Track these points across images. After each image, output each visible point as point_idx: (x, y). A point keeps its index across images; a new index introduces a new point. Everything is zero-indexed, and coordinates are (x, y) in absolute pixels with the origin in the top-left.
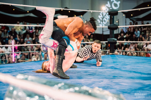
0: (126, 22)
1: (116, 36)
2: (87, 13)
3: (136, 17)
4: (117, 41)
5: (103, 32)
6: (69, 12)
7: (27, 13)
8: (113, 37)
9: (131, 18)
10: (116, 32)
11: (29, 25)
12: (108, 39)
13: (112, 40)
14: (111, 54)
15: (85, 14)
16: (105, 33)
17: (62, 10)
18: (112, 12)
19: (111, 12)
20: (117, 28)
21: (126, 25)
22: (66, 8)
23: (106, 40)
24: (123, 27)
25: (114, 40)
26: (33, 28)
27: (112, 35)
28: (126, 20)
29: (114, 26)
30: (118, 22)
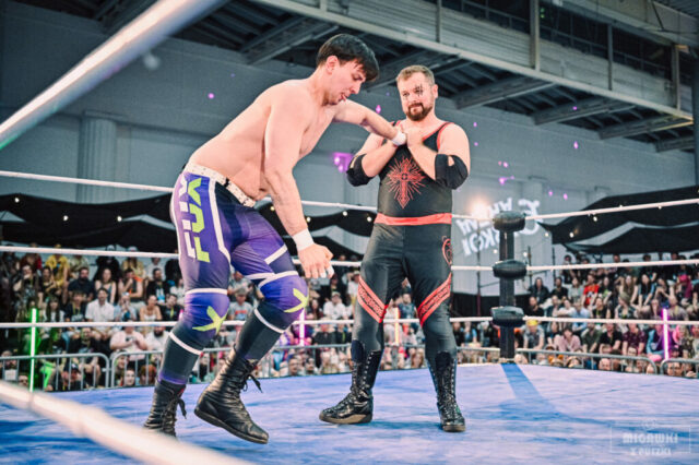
0: (554, 257)
1: (523, 301)
3: (585, 242)
4: (526, 318)
5: (479, 287)
6: (369, 219)
8: (510, 304)
9: (570, 245)
10: (520, 288)
12: (494, 309)
13: (506, 312)
14: (504, 360)
16: (485, 293)
18: (505, 221)
19: (502, 218)
20: (522, 274)
21: (554, 264)
23: (489, 314)
24: (545, 271)
25: (513, 313)
27: (507, 295)
28: (553, 250)
29: (512, 265)
30: (529, 256)
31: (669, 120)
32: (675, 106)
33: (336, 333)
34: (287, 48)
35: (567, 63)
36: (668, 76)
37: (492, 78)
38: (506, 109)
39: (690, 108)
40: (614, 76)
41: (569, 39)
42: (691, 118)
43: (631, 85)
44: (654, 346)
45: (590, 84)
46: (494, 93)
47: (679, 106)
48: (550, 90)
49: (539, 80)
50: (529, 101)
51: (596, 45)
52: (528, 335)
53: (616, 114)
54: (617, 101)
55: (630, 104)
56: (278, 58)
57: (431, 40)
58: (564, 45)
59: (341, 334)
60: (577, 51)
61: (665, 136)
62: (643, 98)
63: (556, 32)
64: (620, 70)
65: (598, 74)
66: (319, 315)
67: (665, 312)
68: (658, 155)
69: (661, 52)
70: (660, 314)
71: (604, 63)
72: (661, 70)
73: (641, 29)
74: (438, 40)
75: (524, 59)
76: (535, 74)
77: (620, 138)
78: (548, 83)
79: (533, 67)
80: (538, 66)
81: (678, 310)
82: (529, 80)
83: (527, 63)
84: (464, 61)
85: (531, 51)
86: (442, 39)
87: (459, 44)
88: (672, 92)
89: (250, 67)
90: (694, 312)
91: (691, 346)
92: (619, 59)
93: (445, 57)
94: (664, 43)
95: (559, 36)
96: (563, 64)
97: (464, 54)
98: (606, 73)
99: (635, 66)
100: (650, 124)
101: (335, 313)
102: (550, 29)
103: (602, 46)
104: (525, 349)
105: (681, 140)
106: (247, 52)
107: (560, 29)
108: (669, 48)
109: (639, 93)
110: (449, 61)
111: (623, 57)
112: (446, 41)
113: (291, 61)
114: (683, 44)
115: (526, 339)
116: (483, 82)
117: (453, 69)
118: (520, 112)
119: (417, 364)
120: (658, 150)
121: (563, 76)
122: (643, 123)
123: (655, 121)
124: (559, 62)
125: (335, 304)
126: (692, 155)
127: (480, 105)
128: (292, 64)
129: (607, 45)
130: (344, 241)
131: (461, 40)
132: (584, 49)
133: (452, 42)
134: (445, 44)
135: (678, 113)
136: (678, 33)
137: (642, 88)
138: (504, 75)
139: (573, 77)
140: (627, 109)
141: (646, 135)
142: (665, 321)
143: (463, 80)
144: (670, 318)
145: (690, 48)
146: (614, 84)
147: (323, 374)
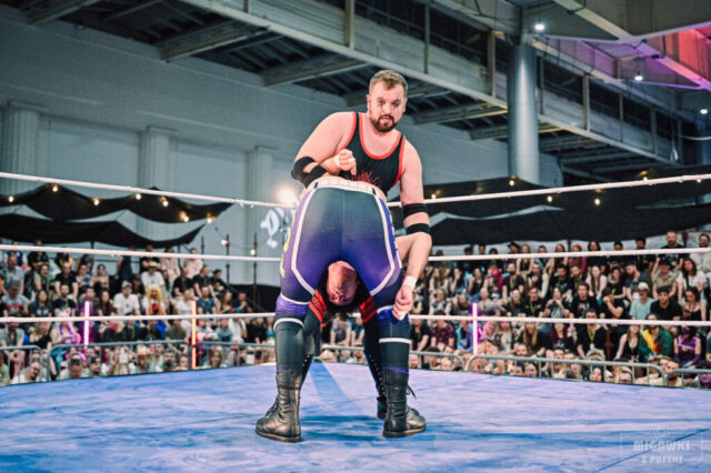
2: (229, 210)
6: (166, 204)
7: (7, 204)
11: (12, 244)
15: (223, 215)
17: (138, 197)
22: (155, 189)
26: (25, 259)
31: (485, 107)
32: (490, 94)
33: (126, 329)
34: (75, 8)
35: (382, 43)
36: (484, 62)
37: (303, 54)
38: (317, 89)
39: (505, 96)
40: (429, 60)
41: (385, 18)
42: (506, 107)
43: (447, 69)
44: (464, 342)
45: (405, 66)
46: (306, 70)
47: (494, 93)
48: (363, 69)
49: (352, 59)
50: (342, 81)
51: (413, 25)
52: (336, 331)
53: (430, 98)
54: (432, 85)
55: (445, 89)
56: (64, 18)
57: (238, 9)
58: (379, 23)
59: (131, 330)
60: (394, 31)
61: (480, 123)
62: (459, 83)
63: (371, 9)
64: (437, 54)
65: (413, 56)
66: (109, 310)
67: (475, 306)
68: (472, 143)
69: (477, 37)
70: (470, 309)
71: (421, 45)
72: (478, 55)
73: (458, 12)
74: (246, 10)
75: (338, 36)
76: (349, 52)
77: (434, 124)
78: (363, 62)
79: (347, 45)
80: (352, 45)
81: (489, 304)
82: (343, 59)
83: (340, 40)
84: (273, 34)
85: (345, 28)
86: (250, 9)
87: (268, 15)
88: (488, 79)
89: (32, 27)
90: (504, 306)
91: (500, 341)
92: (436, 42)
93: (253, 28)
94: (481, 28)
95: (375, 14)
96: (378, 43)
97: (274, 27)
98: (421, 55)
99: (452, 50)
100: (464, 111)
101: (127, 306)
102: (364, 5)
103: (419, 28)
104: (333, 346)
105: (496, 129)
106: (28, 9)
107: (376, 7)
108: (486, 33)
109: (455, 78)
110: (258, 34)
111: (439, 39)
112: (256, 11)
113: (80, 23)
114: (500, 30)
115: (333, 334)
116: (293, 58)
117: (262, 42)
118: (333, 93)
119: (215, 364)
120: (473, 138)
121: (378, 57)
122: (458, 110)
123: (470, 108)
124: (374, 41)
125: (126, 296)
126: (505, 145)
127: (290, 82)
128: (81, 27)
129: (423, 25)
130: (138, 227)
131: (272, 12)
132: (400, 28)
133: (262, 14)
134: (253, 14)
135: (492, 101)
136: (495, 19)
137: (458, 73)
138: (316, 52)
139: (388, 57)
140: (442, 94)
141: (460, 122)
142: (475, 317)
143: (272, 55)
144: (480, 314)
145: (506, 34)
146: (430, 68)
147: (111, 375)
